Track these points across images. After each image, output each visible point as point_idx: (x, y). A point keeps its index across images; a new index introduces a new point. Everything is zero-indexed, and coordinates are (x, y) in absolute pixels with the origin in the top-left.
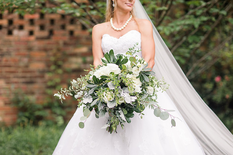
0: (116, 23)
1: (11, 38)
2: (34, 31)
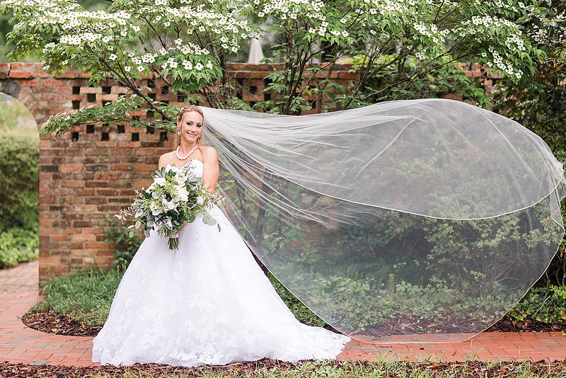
0: (181, 152)
1: (106, 144)
2: (140, 135)
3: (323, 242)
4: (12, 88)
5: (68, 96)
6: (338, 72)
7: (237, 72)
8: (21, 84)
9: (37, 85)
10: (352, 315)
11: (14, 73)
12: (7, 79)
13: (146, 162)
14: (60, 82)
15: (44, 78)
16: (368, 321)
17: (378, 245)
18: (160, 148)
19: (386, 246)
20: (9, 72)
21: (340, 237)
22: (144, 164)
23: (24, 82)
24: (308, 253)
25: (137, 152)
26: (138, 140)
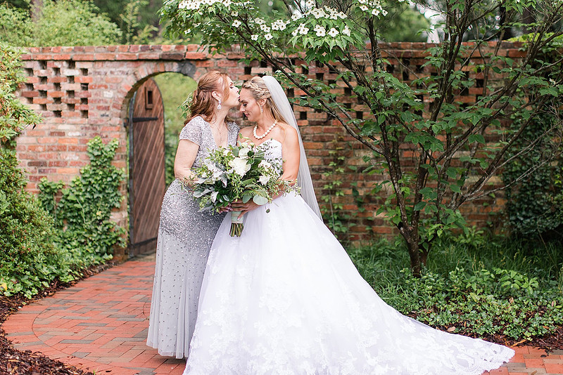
2: (307, 113)
3: (489, 223)
4: (188, 69)
5: (240, 76)
6: (508, 50)
7: (404, 51)
8: (197, 64)
9: (211, 66)
10: (516, 321)
11: (190, 55)
12: (183, 60)
13: (313, 141)
14: (233, 63)
15: (218, 59)
16: (536, 330)
17: (547, 228)
18: (327, 127)
19: (555, 229)
20: (185, 53)
21: (507, 218)
22: (311, 142)
23: (200, 63)
24: (473, 235)
25: (305, 130)
26: (306, 119)
